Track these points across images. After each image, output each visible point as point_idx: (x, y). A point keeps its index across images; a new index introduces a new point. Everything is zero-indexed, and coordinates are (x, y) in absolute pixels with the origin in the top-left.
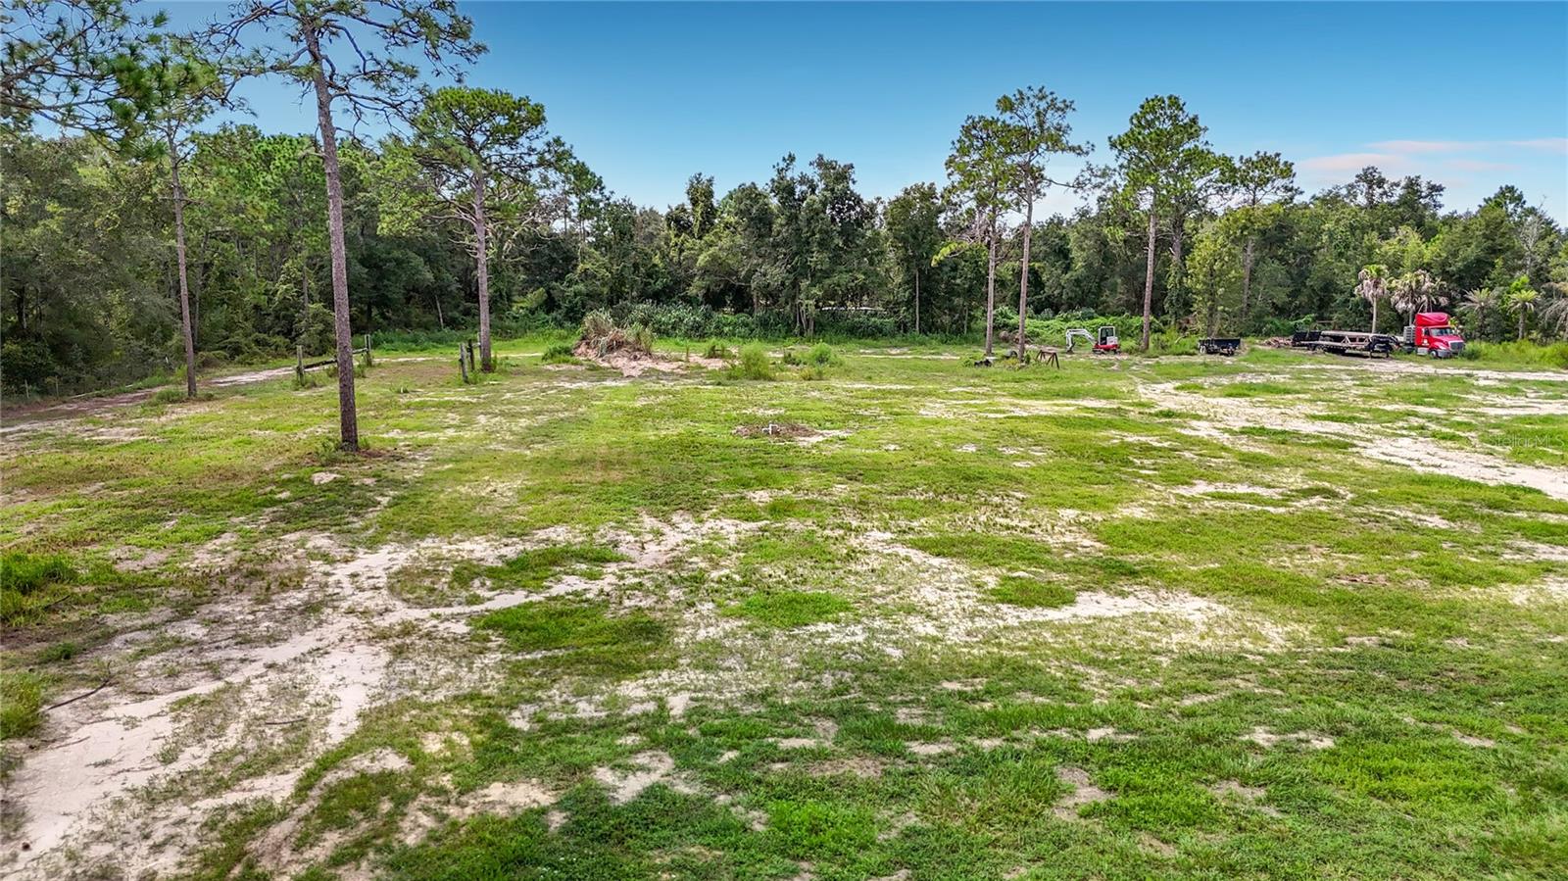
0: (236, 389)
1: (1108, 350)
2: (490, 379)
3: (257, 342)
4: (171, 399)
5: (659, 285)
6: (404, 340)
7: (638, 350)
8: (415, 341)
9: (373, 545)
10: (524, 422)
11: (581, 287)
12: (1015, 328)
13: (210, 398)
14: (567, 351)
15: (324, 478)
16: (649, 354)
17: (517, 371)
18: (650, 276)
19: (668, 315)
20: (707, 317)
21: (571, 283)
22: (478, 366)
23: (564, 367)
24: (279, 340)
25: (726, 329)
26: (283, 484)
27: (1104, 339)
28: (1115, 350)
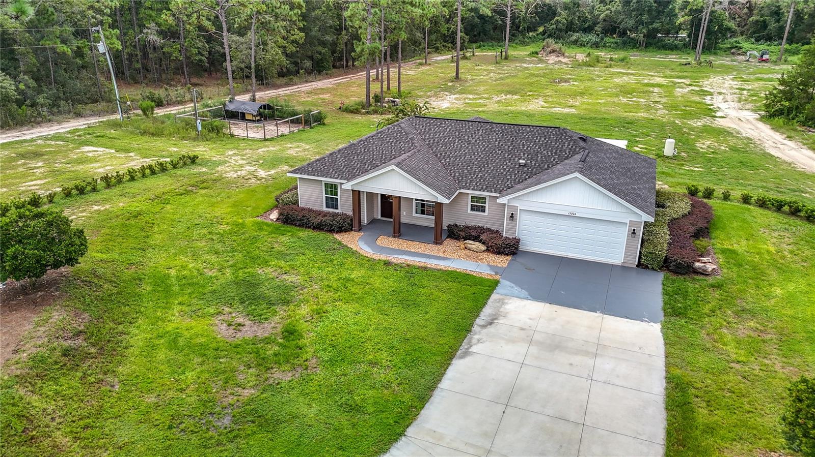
0: (436, 62)
1: (763, 61)
2: (504, 63)
3: (443, 46)
4: (421, 64)
5: (587, 25)
6: (489, 46)
7: (561, 53)
8: (492, 46)
9: (454, 95)
10: (501, 75)
11: (554, 26)
12: (741, 48)
13: (430, 64)
14: (537, 53)
15: (450, 84)
16: (563, 55)
17: (516, 59)
18: (584, 21)
19: (585, 37)
20: (602, 39)
21: (552, 24)
22: (503, 57)
23: (533, 58)
24: (450, 45)
25: (608, 44)
26: (443, 85)
27: (762, 56)
28: (766, 61)
